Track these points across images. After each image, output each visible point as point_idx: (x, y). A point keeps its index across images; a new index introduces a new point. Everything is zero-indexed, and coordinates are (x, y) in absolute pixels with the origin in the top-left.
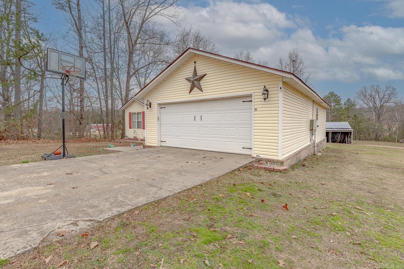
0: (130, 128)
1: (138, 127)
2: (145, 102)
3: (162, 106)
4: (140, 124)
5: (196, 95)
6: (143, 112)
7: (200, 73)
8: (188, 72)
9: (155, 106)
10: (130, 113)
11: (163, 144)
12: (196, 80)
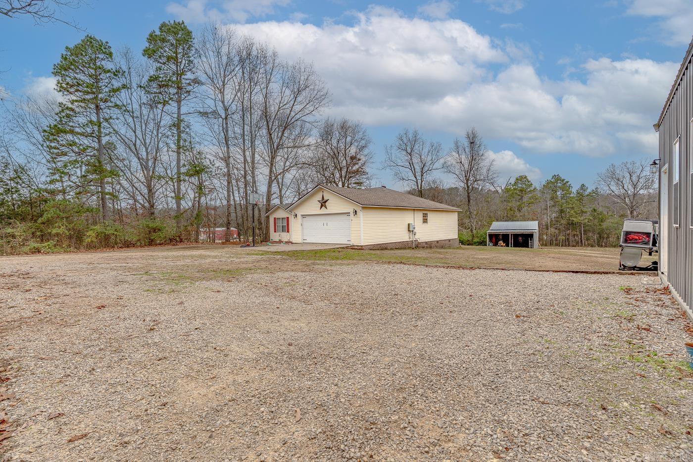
0: (275, 232)
1: (282, 231)
2: (293, 214)
3: (304, 216)
4: (284, 228)
5: (324, 211)
6: (288, 218)
7: (325, 199)
8: (319, 197)
9: (299, 216)
10: (275, 218)
11: (305, 241)
12: (323, 202)
